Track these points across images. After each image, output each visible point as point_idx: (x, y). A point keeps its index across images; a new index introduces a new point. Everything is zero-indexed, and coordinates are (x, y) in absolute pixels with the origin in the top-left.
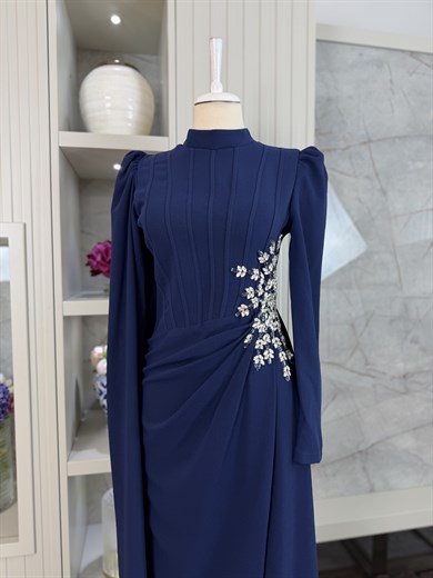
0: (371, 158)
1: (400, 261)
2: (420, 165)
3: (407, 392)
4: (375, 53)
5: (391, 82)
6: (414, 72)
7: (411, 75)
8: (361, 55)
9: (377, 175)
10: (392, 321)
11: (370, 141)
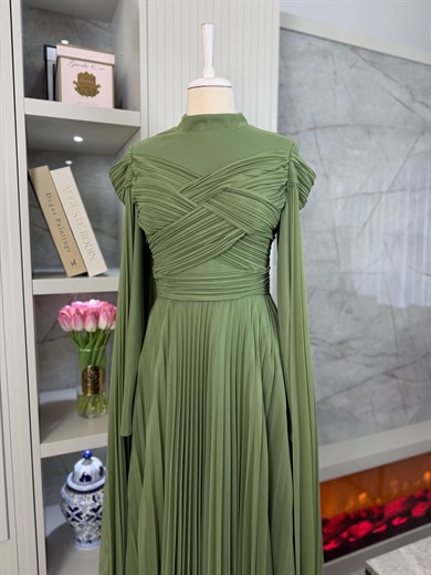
0: (317, 144)
1: (338, 240)
2: (357, 152)
3: (343, 356)
4: (322, 44)
5: (335, 73)
6: (354, 65)
7: (351, 67)
8: (309, 44)
9: (321, 160)
10: (331, 294)
11: (316, 128)
